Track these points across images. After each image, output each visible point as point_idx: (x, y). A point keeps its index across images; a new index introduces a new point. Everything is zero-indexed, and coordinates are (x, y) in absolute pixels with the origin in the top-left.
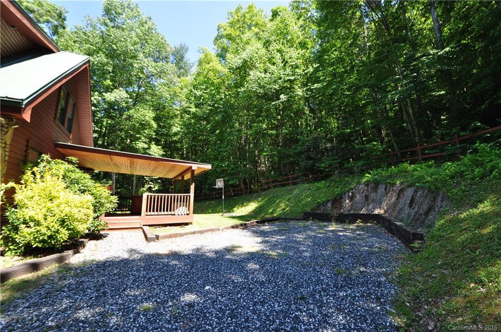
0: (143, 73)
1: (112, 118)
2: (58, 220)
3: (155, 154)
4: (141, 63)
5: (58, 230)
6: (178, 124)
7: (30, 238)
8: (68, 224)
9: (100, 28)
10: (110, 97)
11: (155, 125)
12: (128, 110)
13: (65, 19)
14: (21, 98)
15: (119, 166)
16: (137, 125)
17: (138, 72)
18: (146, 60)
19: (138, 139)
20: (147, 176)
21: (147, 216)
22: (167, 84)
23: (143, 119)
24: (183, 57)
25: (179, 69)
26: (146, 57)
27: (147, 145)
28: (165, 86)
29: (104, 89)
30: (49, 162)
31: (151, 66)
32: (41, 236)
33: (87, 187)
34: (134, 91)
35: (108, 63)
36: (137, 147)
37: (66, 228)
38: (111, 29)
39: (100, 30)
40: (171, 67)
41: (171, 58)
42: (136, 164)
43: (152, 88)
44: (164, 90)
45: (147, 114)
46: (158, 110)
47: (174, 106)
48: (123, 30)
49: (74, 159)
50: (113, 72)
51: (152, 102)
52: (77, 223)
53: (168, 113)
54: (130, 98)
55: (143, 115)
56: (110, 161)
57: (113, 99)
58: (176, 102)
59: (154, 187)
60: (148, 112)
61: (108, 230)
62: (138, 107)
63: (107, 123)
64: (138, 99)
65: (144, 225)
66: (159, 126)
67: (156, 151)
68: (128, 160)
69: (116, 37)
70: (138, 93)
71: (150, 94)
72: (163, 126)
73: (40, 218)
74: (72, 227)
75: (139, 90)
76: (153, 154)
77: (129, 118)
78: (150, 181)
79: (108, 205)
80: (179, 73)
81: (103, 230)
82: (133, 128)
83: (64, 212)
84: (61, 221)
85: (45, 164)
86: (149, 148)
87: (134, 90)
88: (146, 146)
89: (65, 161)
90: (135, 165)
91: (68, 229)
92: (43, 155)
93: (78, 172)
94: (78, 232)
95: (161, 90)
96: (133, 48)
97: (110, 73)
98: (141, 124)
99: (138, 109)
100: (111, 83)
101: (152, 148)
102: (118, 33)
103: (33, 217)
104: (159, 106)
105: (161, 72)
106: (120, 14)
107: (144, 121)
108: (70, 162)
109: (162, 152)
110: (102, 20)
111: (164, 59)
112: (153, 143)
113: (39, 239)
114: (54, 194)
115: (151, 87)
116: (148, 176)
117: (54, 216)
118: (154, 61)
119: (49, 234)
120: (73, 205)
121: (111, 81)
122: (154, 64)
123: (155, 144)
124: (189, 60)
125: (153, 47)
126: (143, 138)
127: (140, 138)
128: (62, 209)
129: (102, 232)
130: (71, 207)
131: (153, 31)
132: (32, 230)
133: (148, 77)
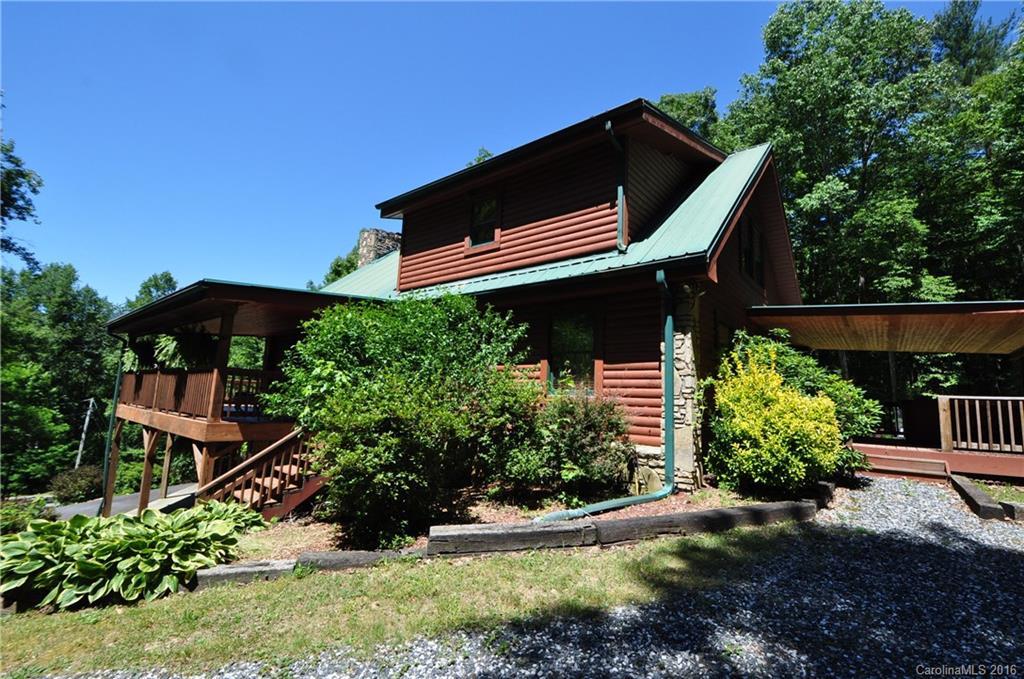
0: (870, 122)
1: (820, 242)
2: (784, 441)
3: (936, 298)
4: (861, 104)
5: (787, 459)
6: (992, 204)
7: (748, 466)
8: (801, 450)
9: (768, 84)
10: (809, 202)
11: (922, 228)
12: (850, 217)
13: (714, 106)
14: (702, 250)
15: (862, 336)
16: (877, 240)
17: (859, 125)
18: (871, 91)
19: (885, 271)
20: (921, 354)
21: (956, 452)
22: (937, 117)
23: (889, 223)
24: (968, 26)
25: (963, 63)
26: (869, 84)
27: (909, 281)
28: (931, 124)
29: (793, 191)
30: (747, 342)
31: (886, 96)
32: (764, 465)
33: (814, 382)
34: (854, 171)
35: (794, 140)
36: (886, 289)
37: (799, 458)
38: (788, 73)
39: (769, 88)
40: (937, 71)
41: (934, 50)
42: (905, 327)
43: (899, 143)
44: (932, 134)
45: (899, 208)
46: (921, 189)
47: (969, 163)
48: (809, 59)
49: (782, 331)
50: (806, 150)
51: (903, 176)
52: (817, 450)
53: (953, 187)
54: (851, 188)
55: (889, 214)
56: (842, 327)
57: (815, 203)
58: (972, 151)
59: (947, 380)
60: (899, 204)
61: (870, 471)
62: (872, 202)
63: (812, 255)
64: (868, 184)
65: (953, 473)
66: (933, 227)
67: (936, 289)
68: (884, 320)
69: (800, 83)
70: (866, 170)
71: (894, 160)
72: (945, 223)
73: (756, 433)
74: (809, 456)
75: (865, 164)
76: (930, 297)
77: (855, 231)
78: (932, 365)
79: (863, 419)
80: (963, 73)
81: (861, 469)
82: (868, 249)
83: (792, 426)
84: (789, 444)
85: (742, 345)
86: (917, 285)
87: (853, 169)
88: (907, 283)
89: (768, 337)
90: (902, 329)
91: (804, 460)
92: (737, 332)
93: (794, 355)
94: (821, 467)
95: (923, 139)
96: (837, 82)
97: (800, 156)
98: (886, 236)
99: (873, 205)
100: (804, 176)
101: (924, 284)
102: (802, 71)
103: (747, 432)
104: (924, 178)
105: (913, 98)
106: (797, 33)
107: (891, 226)
108: (777, 338)
109: (953, 291)
110: (768, 68)
111: (916, 63)
112: (925, 271)
113: (761, 470)
114: (770, 394)
115: (893, 144)
116: (925, 354)
117: (777, 433)
118: (890, 81)
119: (775, 465)
120: (803, 416)
121: (804, 172)
122: (891, 89)
123: (930, 274)
124: (990, 22)
125: (882, 53)
126: (896, 266)
127: (889, 267)
128: (787, 421)
129: (858, 475)
130: (801, 418)
131: (875, 18)
132: (749, 452)
133: (881, 125)
